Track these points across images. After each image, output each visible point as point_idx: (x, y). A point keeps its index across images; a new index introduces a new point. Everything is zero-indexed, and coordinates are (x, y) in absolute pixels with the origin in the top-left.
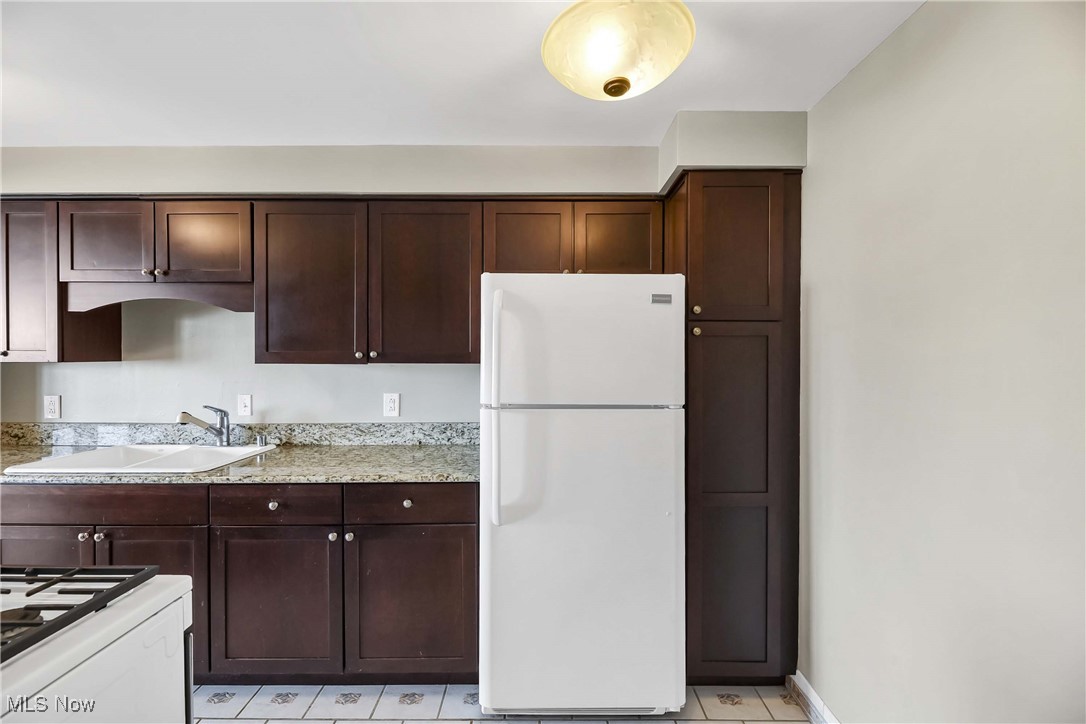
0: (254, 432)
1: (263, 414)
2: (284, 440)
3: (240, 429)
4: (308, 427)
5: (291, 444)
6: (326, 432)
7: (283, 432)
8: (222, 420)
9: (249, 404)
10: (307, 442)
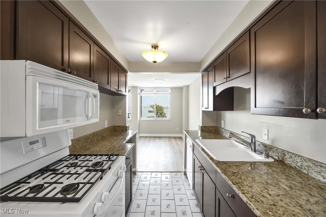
0: (267, 149)
1: (273, 141)
2: (280, 159)
3: (262, 145)
4: (293, 156)
5: (284, 163)
6: (305, 164)
7: (279, 154)
8: (252, 139)
9: (267, 134)
10: (293, 166)
